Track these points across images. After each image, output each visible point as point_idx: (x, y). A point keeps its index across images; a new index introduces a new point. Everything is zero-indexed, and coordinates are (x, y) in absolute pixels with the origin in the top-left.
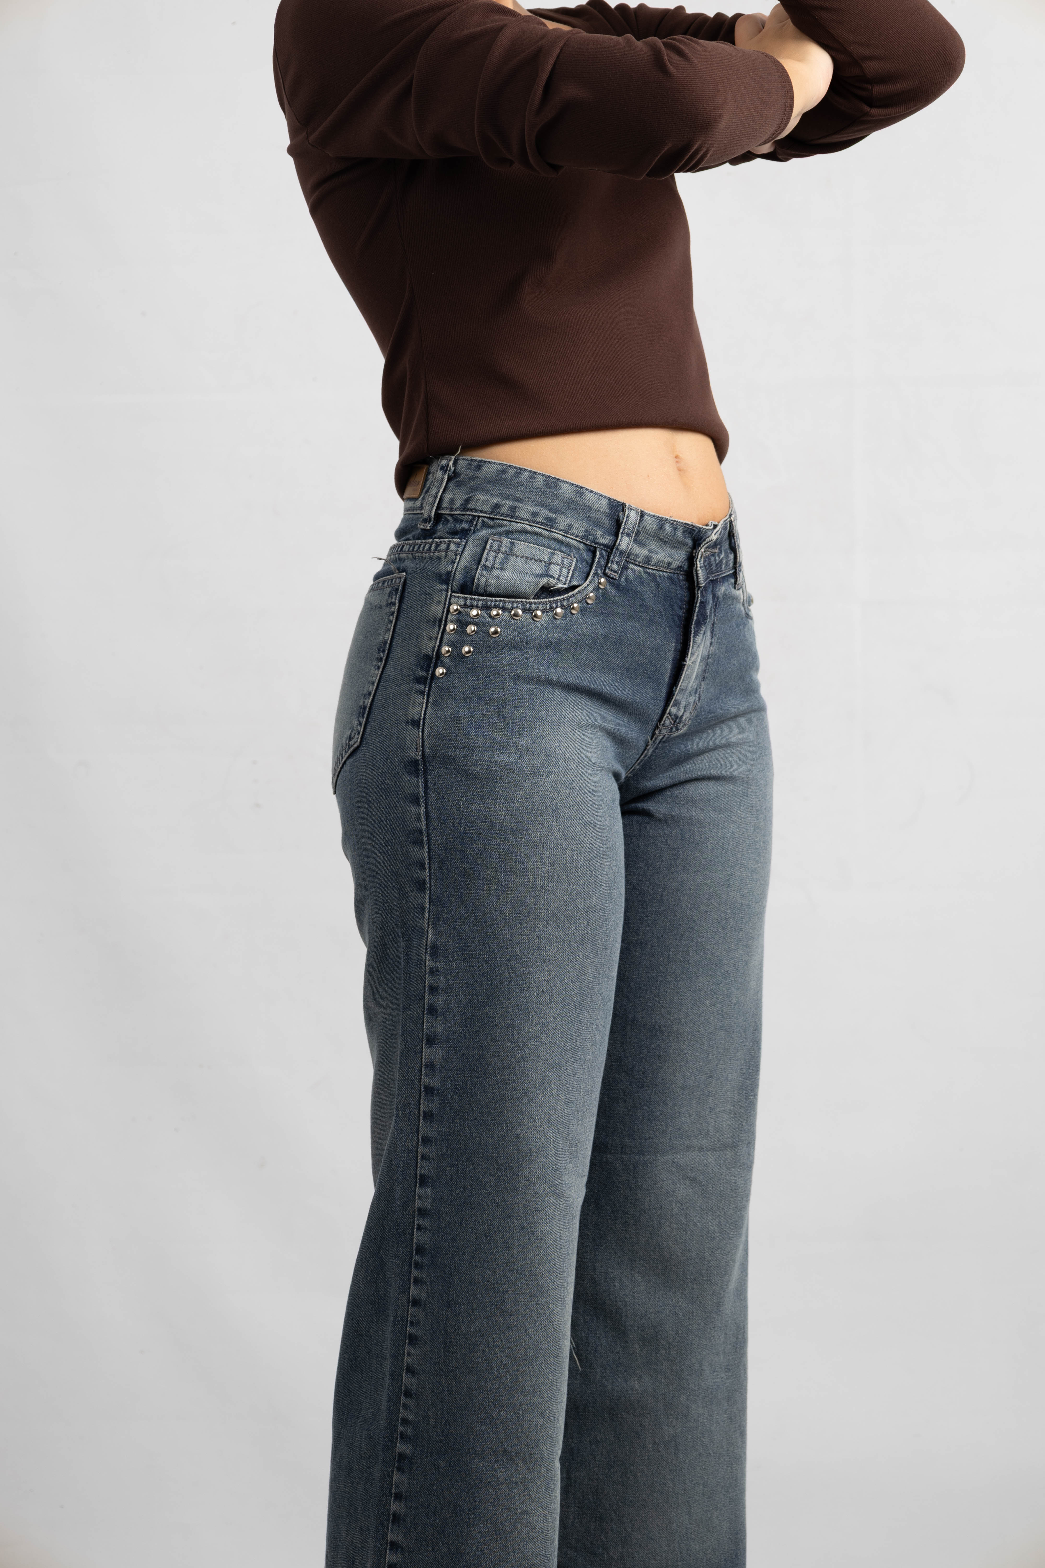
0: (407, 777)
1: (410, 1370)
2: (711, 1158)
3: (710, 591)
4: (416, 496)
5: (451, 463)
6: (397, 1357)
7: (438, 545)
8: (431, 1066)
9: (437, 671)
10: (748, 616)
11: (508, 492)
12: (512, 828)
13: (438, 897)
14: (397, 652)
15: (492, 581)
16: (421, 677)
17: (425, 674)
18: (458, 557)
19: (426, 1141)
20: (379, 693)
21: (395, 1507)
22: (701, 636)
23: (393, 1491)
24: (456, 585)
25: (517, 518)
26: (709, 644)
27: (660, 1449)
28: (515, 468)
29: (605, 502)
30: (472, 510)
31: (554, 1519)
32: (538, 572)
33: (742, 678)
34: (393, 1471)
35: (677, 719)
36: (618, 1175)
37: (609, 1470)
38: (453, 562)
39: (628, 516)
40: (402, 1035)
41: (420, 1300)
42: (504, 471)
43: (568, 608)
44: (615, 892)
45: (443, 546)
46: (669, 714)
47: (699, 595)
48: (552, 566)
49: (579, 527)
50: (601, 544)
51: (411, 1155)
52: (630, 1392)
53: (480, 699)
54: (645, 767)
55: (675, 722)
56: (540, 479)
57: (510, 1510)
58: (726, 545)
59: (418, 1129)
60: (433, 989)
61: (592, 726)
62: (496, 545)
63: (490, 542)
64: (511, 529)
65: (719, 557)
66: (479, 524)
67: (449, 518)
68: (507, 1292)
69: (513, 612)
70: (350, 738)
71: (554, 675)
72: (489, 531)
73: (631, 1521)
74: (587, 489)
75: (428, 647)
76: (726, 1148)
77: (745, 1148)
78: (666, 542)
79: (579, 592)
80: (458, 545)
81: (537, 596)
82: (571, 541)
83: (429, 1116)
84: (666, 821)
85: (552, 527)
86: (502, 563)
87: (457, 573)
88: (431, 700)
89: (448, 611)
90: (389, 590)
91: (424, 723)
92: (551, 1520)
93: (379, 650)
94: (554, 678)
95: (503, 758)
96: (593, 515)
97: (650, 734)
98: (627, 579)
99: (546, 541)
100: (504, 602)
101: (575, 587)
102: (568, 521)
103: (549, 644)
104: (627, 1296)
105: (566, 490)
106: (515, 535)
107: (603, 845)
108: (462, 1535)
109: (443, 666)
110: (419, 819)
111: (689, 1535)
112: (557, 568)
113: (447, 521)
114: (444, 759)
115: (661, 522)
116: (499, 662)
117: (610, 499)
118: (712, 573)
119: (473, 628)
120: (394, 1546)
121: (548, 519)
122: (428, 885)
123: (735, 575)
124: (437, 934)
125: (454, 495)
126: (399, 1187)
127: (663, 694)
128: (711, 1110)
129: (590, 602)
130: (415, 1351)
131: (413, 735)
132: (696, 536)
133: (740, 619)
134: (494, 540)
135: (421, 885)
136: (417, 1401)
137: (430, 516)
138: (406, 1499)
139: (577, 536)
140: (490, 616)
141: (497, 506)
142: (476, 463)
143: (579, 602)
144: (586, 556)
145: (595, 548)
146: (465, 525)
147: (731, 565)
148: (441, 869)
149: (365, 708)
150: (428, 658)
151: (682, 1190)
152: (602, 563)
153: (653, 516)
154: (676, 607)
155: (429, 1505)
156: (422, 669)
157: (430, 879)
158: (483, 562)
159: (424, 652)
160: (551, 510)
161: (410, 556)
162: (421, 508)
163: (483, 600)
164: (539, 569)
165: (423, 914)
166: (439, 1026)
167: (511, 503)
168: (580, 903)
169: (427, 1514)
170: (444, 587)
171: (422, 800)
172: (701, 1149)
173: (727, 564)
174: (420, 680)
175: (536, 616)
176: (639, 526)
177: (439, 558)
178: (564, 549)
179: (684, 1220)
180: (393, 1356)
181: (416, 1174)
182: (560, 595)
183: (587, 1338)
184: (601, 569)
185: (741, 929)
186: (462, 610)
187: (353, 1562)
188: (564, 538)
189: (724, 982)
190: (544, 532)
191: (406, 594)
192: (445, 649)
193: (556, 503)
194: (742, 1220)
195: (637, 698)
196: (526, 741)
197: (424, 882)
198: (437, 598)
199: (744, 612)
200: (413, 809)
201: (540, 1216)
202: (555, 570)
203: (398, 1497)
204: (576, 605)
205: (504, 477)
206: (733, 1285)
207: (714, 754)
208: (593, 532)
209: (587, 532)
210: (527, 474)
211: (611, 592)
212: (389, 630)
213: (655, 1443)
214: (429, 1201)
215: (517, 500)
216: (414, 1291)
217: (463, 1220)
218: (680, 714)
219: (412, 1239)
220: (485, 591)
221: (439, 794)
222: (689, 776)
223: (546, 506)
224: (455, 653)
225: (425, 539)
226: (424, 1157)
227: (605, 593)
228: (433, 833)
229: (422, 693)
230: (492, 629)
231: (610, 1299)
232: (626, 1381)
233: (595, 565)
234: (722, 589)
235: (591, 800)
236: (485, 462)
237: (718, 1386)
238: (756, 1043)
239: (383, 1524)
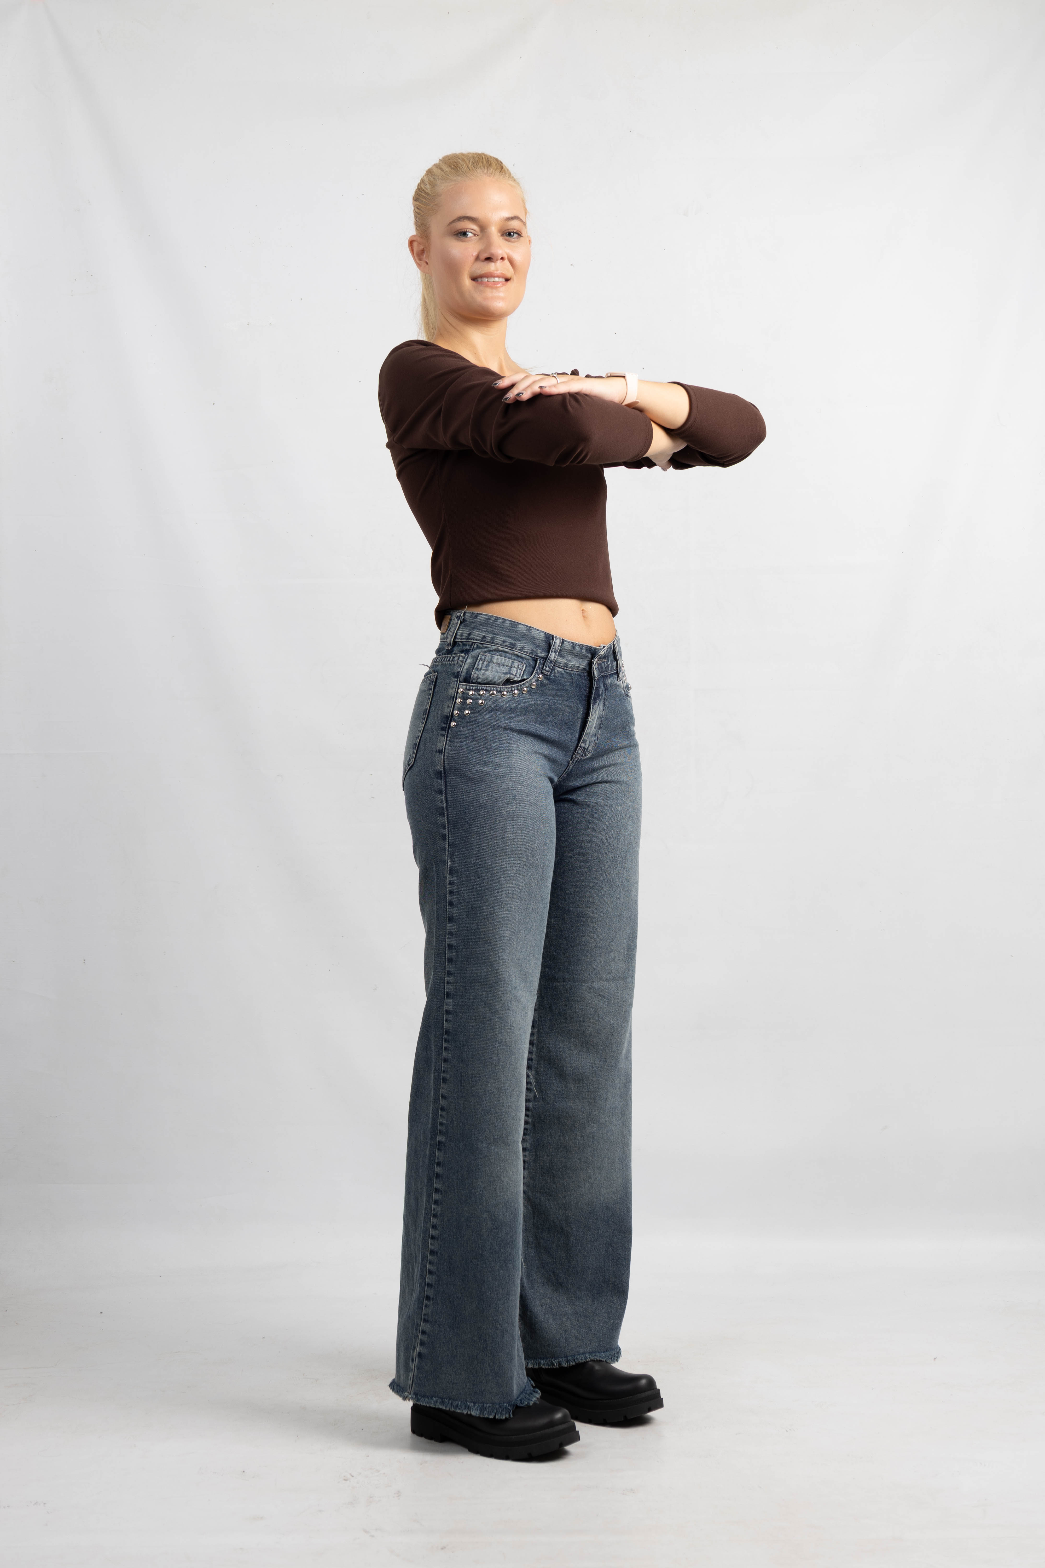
0: (436, 780)
1: (443, 1097)
2: (612, 985)
3: (601, 682)
4: (444, 632)
5: (462, 615)
6: (437, 1090)
7: (454, 658)
8: (451, 933)
9: (451, 723)
10: (627, 695)
11: (490, 629)
12: (491, 806)
13: (453, 843)
14: (432, 713)
15: (480, 676)
16: (443, 727)
17: (445, 725)
18: (464, 664)
19: (449, 974)
20: (423, 736)
21: (437, 1170)
22: (597, 705)
23: (436, 1161)
24: (462, 678)
25: (495, 643)
26: (602, 710)
27: (585, 1139)
28: (495, 617)
29: (543, 634)
30: (472, 639)
31: (520, 1174)
32: (504, 672)
33: (624, 728)
34: (435, 1151)
35: (585, 750)
36: (561, 993)
37: (558, 1150)
38: (461, 667)
39: (555, 642)
40: (436, 917)
41: (448, 1059)
42: (489, 619)
43: (521, 691)
44: (548, 841)
45: (456, 658)
46: (580, 747)
47: (595, 683)
48: (513, 669)
49: (528, 648)
50: (540, 657)
51: (442, 981)
52: (569, 1109)
53: (474, 738)
54: (570, 775)
55: (584, 751)
56: (508, 622)
57: (498, 1170)
58: (612, 657)
59: (445, 967)
60: (451, 892)
61: (535, 753)
62: (483, 657)
63: (480, 656)
64: (492, 649)
65: (607, 663)
66: (475, 647)
67: (460, 643)
68: (493, 1053)
69: (491, 693)
70: (409, 761)
71: (513, 726)
72: (480, 650)
73: (570, 1177)
74: (533, 628)
75: (447, 711)
76: (620, 980)
77: (630, 979)
78: (576, 656)
79: (527, 682)
80: (464, 657)
81: (504, 684)
82: (523, 655)
83: (450, 960)
84: (583, 805)
85: (513, 648)
86: (486, 667)
87: (463, 672)
88: (448, 739)
89: (457, 692)
90: (429, 682)
91: (445, 751)
92: (519, 1174)
93: (423, 713)
94: (513, 727)
95: (485, 769)
96: (536, 641)
97: (570, 758)
98: (555, 675)
99: (510, 656)
100: (487, 687)
101: (525, 680)
102: (522, 645)
103: (510, 709)
104: (566, 1057)
105: (521, 628)
106: (493, 653)
107: (541, 815)
108: (472, 1184)
109: (455, 721)
110: (442, 802)
111: (600, 1185)
112: (515, 669)
113: (459, 645)
114: (455, 770)
115: (574, 645)
116: (484, 718)
117: (545, 633)
118: (603, 672)
119: (471, 701)
120: (437, 1190)
121: (511, 644)
122: (447, 837)
123: (617, 673)
124: (453, 863)
125: (464, 632)
126: (436, 999)
127: (577, 737)
128: (613, 959)
129: (533, 687)
130: (446, 1086)
131: (439, 758)
132: (593, 652)
133: (622, 697)
134: (482, 655)
135: (444, 837)
136: (447, 1113)
137: (450, 643)
138: (443, 1166)
139: (527, 653)
140: (479, 695)
141: (484, 637)
142: (475, 615)
143: (527, 687)
144: (532, 663)
145: (537, 659)
146: (468, 647)
147: (615, 668)
148: (454, 828)
149: (416, 744)
150: (447, 717)
151: (596, 1001)
152: (541, 667)
153: (569, 642)
154: (583, 690)
155: (455, 1168)
156: (444, 723)
157: (448, 833)
158: (476, 666)
159: (445, 714)
160: (513, 639)
161: (440, 663)
162: (447, 638)
163: (475, 686)
164: (505, 670)
165: (445, 852)
166: (454, 912)
167: (492, 636)
168: (529, 846)
169: (454, 1173)
170: (456, 679)
171: (444, 792)
172: (607, 980)
173: (612, 667)
174: (443, 729)
175: (503, 694)
176: (561, 647)
177: (454, 664)
178: (520, 659)
179: (597, 1018)
180: (434, 1089)
181: (444, 991)
182: (517, 684)
183: (546, 1080)
184: (540, 670)
185: (625, 863)
186: (464, 691)
187: (418, 1200)
188: (520, 654)
189: (617, 890)
190: (509, 651)
191: (437, 684)
192: (456, 712)
193: (516, 635)
194: (629, 1018)
195: (562, 738)
196: (498, 760)
197: (445, 835)
198: (452, 685)
199: (624, 693)
200: (439, 797)
201: (510, 1012)
202: (514, 670)
203: (439, 1164)
204: (525, 689)
205: (489, 622)
206: (624, 1052)
207: (609, 769)
208: (535, 650)
209: (533, 651)
210: (501, 620)
211: (545, 682)
212: (428, 703)
213: (582, 1136)
214: (451, 1006)
215: (495, 634)
216: (444, 1054)
217: (469, 1016)
218: (587, 747)
219: (443, 1026)
220: (477, 681)
221: (452, 788)
222: (594, 781)
223: (511, 637)
224: (461, 714)
225: (448, 654)
226: (448, 983)
227: (542, 683)
228: (450, 810)
229: (444, 735)
230: (480, 702)
231: (558, 1059)
232: (566, 1103)
233: (536, 668)
234: (609, 681)
235: (534, 792)
236: (479, 614)
237: (616, 1106)
238: (636, 923)
239: (431, 1179)
